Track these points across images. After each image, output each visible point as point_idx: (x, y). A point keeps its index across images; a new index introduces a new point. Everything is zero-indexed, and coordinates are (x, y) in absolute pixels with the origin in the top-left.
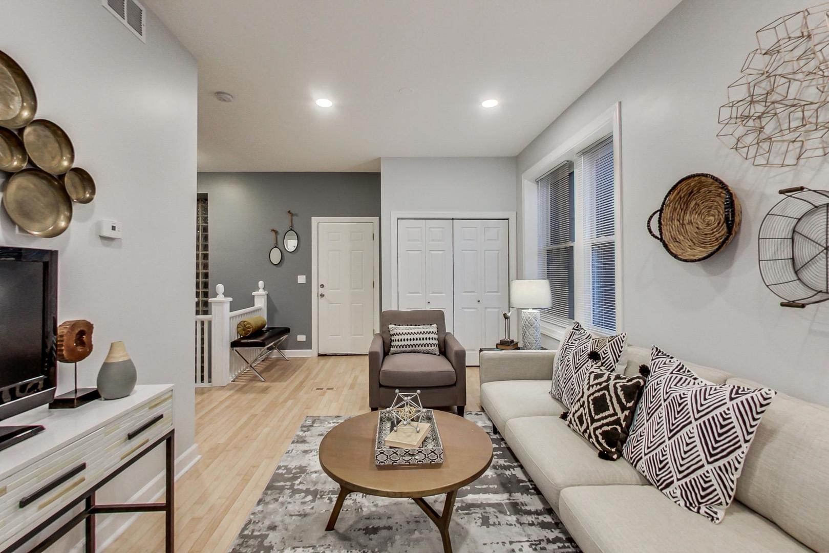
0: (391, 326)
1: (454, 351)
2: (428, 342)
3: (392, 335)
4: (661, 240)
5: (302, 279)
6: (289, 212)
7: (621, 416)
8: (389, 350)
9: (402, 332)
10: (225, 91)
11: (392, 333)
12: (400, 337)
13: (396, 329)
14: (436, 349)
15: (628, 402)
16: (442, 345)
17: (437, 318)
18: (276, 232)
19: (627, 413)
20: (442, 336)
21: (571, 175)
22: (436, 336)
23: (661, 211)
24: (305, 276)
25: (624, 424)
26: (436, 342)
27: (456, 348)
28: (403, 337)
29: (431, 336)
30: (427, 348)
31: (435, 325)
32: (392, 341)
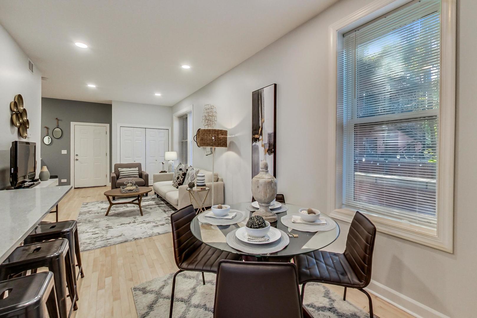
0: (119, 169)
1: (144, 175)
2: (135, 173)
3: (120, 172)
4: (196, 142)
5: (64, 152)
6: (57, 119)
7: (181, 179)
8: (119, 177)
9: (124, 171)
10: (45, 77)
11: (119, 171)
12: (123, 172)
13: (121, 170)
14: (138, 176)
15: (183, 176)
16: (140, 175)
17: (139, 166)
18: (47, 128)
19: (183, 179)
20: (140, 172)
21: (187, 118)
22: (138, 172)
23: (196, 135)
24: (66, 150)
25: (182, 181)
26: (138, 174)
27: (145, 174)
28: (124, 172)
29: (136, 171)
30: (134, 175)
31: (138, 168)
32: (120, 174)
